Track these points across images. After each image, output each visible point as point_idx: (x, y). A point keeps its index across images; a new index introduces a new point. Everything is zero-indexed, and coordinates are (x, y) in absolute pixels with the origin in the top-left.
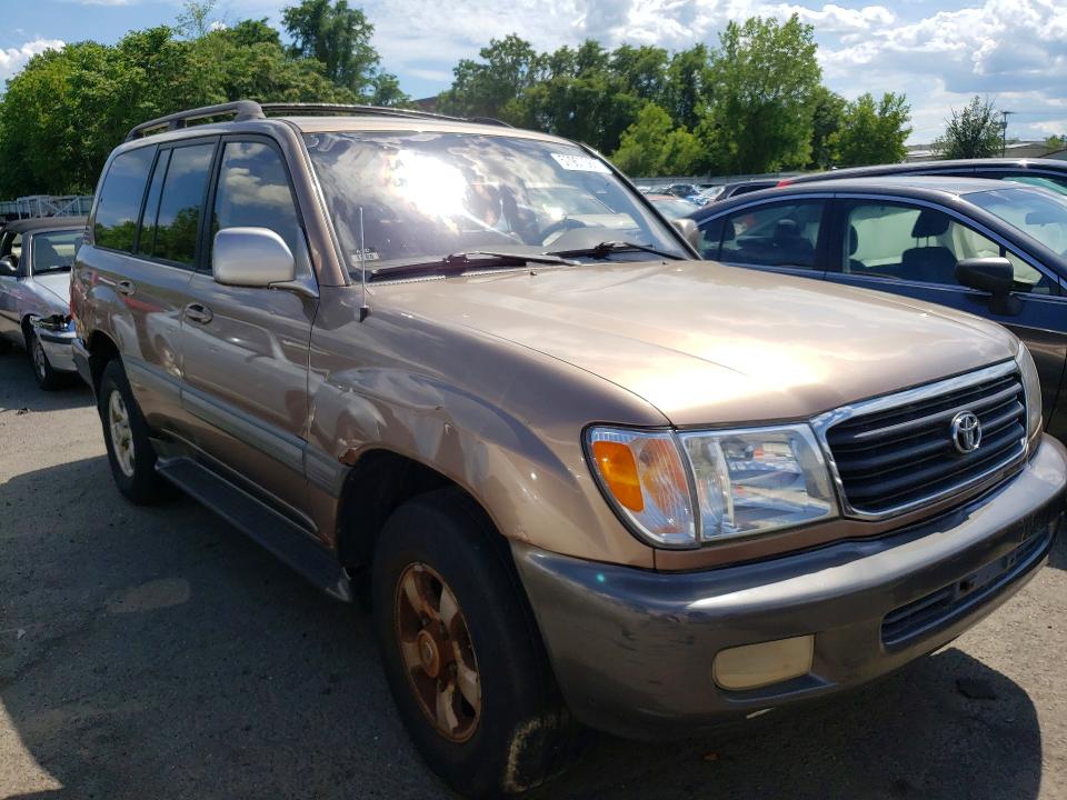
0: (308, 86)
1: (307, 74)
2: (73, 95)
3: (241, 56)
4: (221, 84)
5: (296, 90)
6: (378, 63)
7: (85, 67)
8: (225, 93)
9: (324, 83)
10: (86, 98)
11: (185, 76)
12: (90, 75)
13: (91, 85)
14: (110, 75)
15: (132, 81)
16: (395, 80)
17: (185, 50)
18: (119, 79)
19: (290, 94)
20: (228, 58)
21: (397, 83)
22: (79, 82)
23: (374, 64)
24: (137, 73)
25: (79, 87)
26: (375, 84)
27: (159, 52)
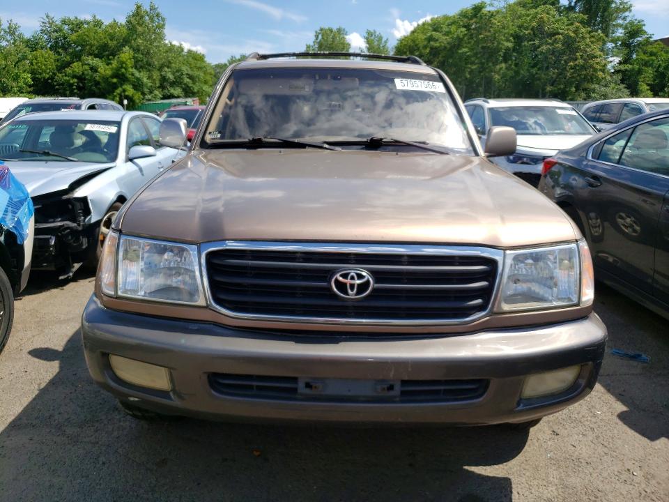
0: (570, 33)
1: (572, 24)
2: (425, 47)
3: (528, 15)
4: (512, 35)
5: (560, 36)
6: (630, 11)
7: (435, 30)
8: (513, 41)
9: (583, 30)
10: (432, 48)
11: (490, 31)
12: (436, 35)
13: (436, 40)
14: (447, 34)
15: (458, 37)
16: (642, 23)
17: (492, 15)
18: (451, 36)
19: (556, 39)
20: (520, 17)
21: (644, 25)
22: (430, 39)
23: (627, 14)
24: (461, 32)
25: (429, 42)
26: (626, 28)
27: (476, 17)
